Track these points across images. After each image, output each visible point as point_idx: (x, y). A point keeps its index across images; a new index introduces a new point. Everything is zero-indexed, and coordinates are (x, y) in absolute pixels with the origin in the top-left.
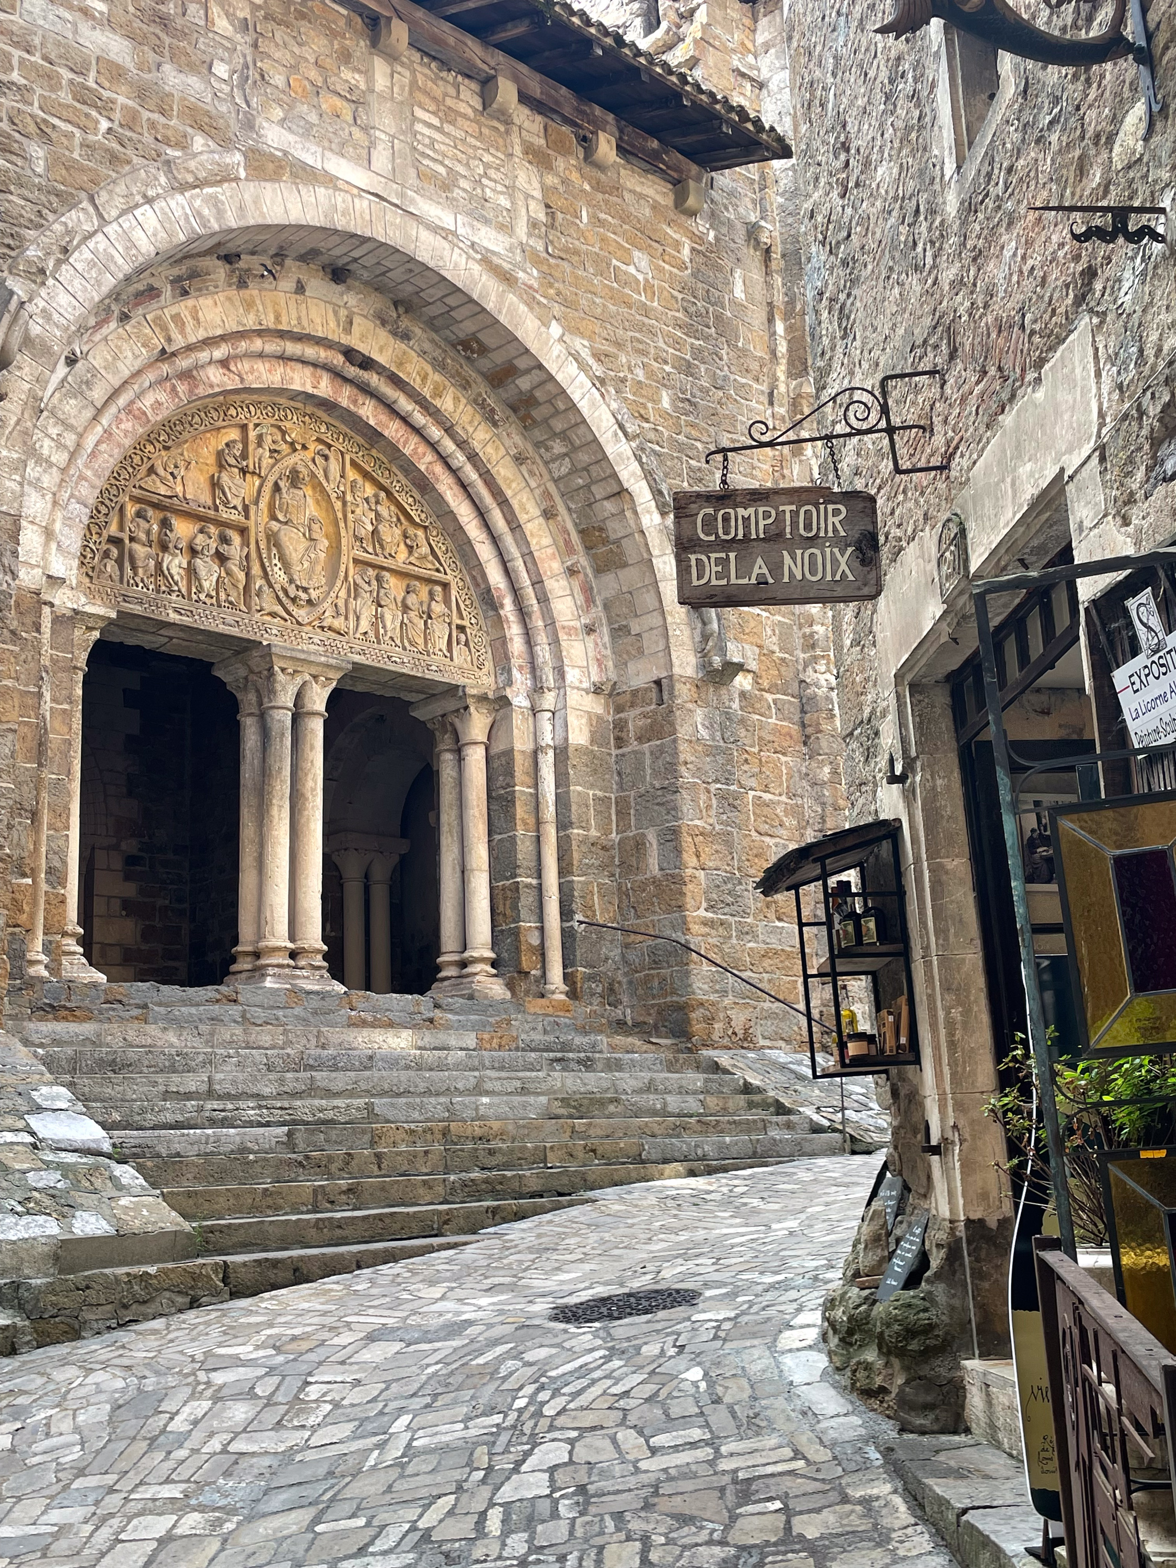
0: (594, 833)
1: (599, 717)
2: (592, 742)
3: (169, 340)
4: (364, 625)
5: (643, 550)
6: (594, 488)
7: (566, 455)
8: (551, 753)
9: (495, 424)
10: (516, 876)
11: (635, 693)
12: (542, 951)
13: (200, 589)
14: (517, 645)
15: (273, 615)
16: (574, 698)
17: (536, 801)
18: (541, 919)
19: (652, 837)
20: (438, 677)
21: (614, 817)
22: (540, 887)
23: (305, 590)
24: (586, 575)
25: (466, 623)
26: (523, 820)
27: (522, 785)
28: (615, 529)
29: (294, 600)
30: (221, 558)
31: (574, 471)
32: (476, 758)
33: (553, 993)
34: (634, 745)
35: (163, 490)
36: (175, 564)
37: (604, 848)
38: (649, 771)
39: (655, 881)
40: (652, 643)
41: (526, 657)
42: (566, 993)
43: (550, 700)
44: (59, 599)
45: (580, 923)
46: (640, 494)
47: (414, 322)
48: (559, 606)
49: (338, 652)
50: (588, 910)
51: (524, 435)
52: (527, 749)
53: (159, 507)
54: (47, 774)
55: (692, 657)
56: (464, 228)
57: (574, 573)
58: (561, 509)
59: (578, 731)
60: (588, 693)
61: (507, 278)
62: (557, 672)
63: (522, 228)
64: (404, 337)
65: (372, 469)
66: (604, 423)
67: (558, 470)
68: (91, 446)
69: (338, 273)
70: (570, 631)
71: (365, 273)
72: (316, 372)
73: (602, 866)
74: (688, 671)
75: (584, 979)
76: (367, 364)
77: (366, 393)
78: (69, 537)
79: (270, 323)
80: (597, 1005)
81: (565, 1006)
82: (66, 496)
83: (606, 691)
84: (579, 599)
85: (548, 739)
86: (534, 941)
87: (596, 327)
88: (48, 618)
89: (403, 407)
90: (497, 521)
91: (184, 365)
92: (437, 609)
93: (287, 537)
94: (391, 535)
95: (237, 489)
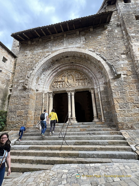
0: (106, 100)
1: (105, 87)
2: (104, 90)
3: (53, 69)
4: (77, 85)
6: (97, 62)
9: (87, 61)
10: (97, 107)
11: (108, 83)
13: (60, 87)
16: (101, 85)
17: (98, 98)
18: (101, 111)
19: (112, 100)
20: (86, 88)
21: (109, 98)
22: (100, 108)
23: (71, 84)
25: (90, 81)
26: (97, 100)
27: (97, 96)
28: (101, 65)
29: (69, 85)
30: (62, 84)
36: (58, 86)
37: (108, 102)
39: (113, 105)
41: (96, 82)
42: (104, 121)
43: (98, 86)
44: (46, 92)
45: (105, 112)
46: (101, 60)
47: (76, 57)
48: (98, 76)
49: (74, 89)
50: (106, 110)
51: (90, 61)
52: (97, 92)
53: (57, 82)
54: (43, 106)
55: (113, 76)
56: (74, 46)
57: (99, 72)
58: (96, 66)
59: (102, 89)
60: (103, 84)
61: (80, 48)
62: (99, 83)
63: (82, 42)
64: (76, 58)
65: (77, 71)
66: (95, 55)
67: (94, 62)
68: (47, 80)
69: (67, 57)
70: (99, 78)
71: (69, 56)
72: (69, 65)
73: (108, 104)
74: (112, 78)
75: (106, 119)
76: (73, 63)
77: (74, 65)
78: (47, 87)
79: (62, 64)
80: (109, 122)
81: (103, 123)
82: (45, 84)
83: (106, 83)
84: (100, 74)
85: (99, 91)
86: (100, 114)
87: (93, 46)
88: (44, 94)
89: (77, 65)
90: (90, 70)
91: (55, 70)
92: (86, 81)
93: (68, 80)
94: (80, 76)
95: (63, 78)
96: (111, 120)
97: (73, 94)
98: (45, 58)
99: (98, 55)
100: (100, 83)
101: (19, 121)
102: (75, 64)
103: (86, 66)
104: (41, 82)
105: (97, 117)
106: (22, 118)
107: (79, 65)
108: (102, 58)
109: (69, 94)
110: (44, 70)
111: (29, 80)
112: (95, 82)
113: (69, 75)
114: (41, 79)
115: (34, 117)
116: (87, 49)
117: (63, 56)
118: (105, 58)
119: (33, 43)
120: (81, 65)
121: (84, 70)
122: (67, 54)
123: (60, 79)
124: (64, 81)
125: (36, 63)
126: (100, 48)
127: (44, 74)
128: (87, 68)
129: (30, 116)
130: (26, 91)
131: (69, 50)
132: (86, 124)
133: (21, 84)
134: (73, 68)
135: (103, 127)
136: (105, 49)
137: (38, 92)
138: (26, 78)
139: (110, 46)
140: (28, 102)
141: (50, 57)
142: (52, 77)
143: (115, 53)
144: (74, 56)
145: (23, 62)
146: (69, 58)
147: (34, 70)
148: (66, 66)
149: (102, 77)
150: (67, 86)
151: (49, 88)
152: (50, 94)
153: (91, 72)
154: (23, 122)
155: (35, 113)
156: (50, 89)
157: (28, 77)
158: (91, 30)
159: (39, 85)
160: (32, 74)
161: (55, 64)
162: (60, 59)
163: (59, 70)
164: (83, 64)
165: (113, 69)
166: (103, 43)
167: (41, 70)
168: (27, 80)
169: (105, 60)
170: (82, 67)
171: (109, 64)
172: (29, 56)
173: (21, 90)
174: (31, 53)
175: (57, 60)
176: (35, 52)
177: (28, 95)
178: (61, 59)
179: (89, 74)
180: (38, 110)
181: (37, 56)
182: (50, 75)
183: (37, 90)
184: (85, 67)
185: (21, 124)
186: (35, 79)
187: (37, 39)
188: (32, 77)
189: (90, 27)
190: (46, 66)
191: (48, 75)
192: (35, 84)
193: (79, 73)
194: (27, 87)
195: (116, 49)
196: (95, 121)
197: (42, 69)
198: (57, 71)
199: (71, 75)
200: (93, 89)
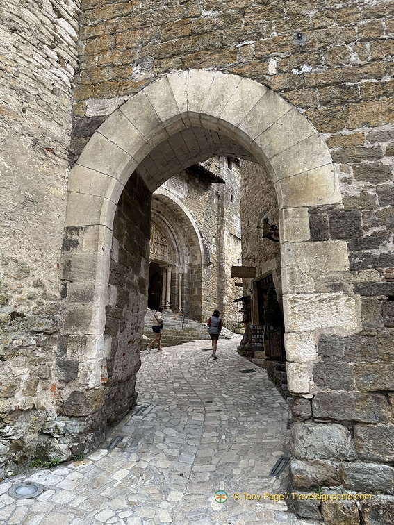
0: (187, 287)
1: (189, 269)
2: (188, 273)
5: (198, 243)
6: (192, 233)
7: (188, 228)
8: (181, 274)
9: (177, 222)
10: (175, 293)
11: (195, 266)
14: (177, 256)
16: (185, 265)
18: (178, 300)
19: (196, 289)
20: (165, 261)
21: (190, 285)
22: (178, 295)
24: (189, 246)
25: (170, 252)
26: (176, 284)
27: (176, 279)
28: (194, 240)
32: (169, 274)
33: (180, 312)
37: (188, 290)
38: (197, 278)
39: (197, 296)
40: (199, 258)
41: (179, 259)
43: (181, 266)
46: (199, 234)
48: (184, 251)
50: (186, 300)
51: (181, 224)
52: (178, 273)
56: (177, 193)
58: (186, 236)
59: (185, 271)
60: (188, 265)
61: (182, 201)
62: (183, 261)
63: (184, 193)
64: (166, 208)
66: (194, 223)
67: (186, 230)
69: (158, 199)
70: (185, 255)
74: (204, 263)
75: (184, 310)
76: (159, 212)
84: (187, 250)
86: (177, 304)
87: (194, 208)
89: (164, 219)
90: (176, 237)
92: (165, 250)
94: (160, 238)
99: (197, 225)
102: (162, 217)
105: (171, 307)
107: (166, 221)
116: (188, 208)
118: (202, 233)
121: (169, 232)
126: (200, 216)
128: (173, 232)
135: (186, 318)
136: (203, 220)
139: (207, 219)
143: (210, 232)
146: (159, 202)
149: (189, 255)
153: (177, 240)
164: (171, 223)
166: (203, 211)
169: (202, 237)
170: (167, 225)
179: (174, 241)
184: (172, 229)
193: (160, 232)
195: (211, 226)
200: (173, 266)
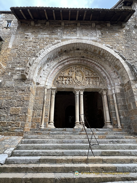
0: (123, 104)
1: (121, 88)
2: (121, 92)
3: (59, 61)
4: (87, 84)
5: (122, 65)
6: (114, 61)
7: (110, 58)
8: (114, 94)
9: (101, 58)
10: (112, 111)
11: (126, 84)
12: (117, 121)
13: (67, 84)
15: (75, 85)
16: (117, 87)
17: (113, 101)
18: (116, 116)
19: (131, 104)
20: (98, 88)
21: (126, 102)
22: (115, 112)
23: (79, 82)
24: (116, 71)
25: (102, 81)
26: (112, 103)
27: (111, 99)
28: (118, 64)
29: (78, 83)
30: (69, 80)
31: (111, 60)
33: (119, 127)
34: (127, 91)
35: (62, 75)
36: (64, 82)
37: (125, 106)
38: (129, 94)
39: (133, 110)
40: (126, 77)
41: (110, 83)
42: (121, 127)
43: (113, 88)
44: (49, 87)
45: (122, 117)
46: (120, 59)
47: (88, 51)
48: (113, 76)
49: (84, 88)
50: (123, 115)
51: (105, 58)
52: (111, 94)
53: (62, 77)
54: (45, 105)
55: (133, 77)
56: (89, 38)
57: (114, 72)
58: (111, 65)
59: (118, 91)
60: (119, 86)
61: (96, 41)
62: (114, 84)
63: (98, 36)
64: (88, 53)
65: (88, 68)
66: (113, 52)
67: (110, 60)
68: (51, 72)
69: (78, 49)
70: (115, 79)
71: (81, 48)
72: (78, 60)
73: (125, 109)
74: (133, 79)
75: (124, 125)
76: (83, 57)
77: (85, 60)
78: (50, 81)
79: (71, 56)
80: (127, 129)
81: (120, 130)
82: (48, 77)
83: (122, 85)
84: (116, 74)
85: (114, 93)
86: (115, 120)
87: (111, 42)
88: (46, 89)
89: (89, 60)
90: (103, 69)
91: (62, 63)
92: (97, 80)
93: (77, 77)
94: (90, 74)
95: (71, 73)
96: (129, 127)
97: (82, 93)
98: (54, 45)
99: (117, 53)
100: (116, 84)
101: (13, 122)
102: (87, 59)
103: (100, 63)
104: (44, 74)
105: (111, 123)
106: (17, 118)
107: (91, 61)
108: (121, 56)
109: (78, 93)
110: (49, 60)
111: (31, 68)
112: (108, 82)
113: (78, 71)
114: (44, 70)
115: (31, 118)
116: (104, 44)
117: (73, 48)
118: (124, 57)
119: (36, 25)
120: (93, 62)
121: (97, 67)
122: (79, 46)
123: (66, 74)
124: (71, 77)
125: (41, 49)
126: (118, 46)
127: (48, 65)
128: (100, 66)
129: (29, 116)
130: (26, 82)
131: (84, 42)
132: (101, 131)
133: (18, 72)
134: (82, 64)
135: (123, 134)
136: (123, 47)
137: (39, 86)
138: (28, 65)
139: (129, 46)
140: (28, 97)
141: (59, 45)
142: (57, 70)
143: (134, 53)
144: (86, 50)
145: (22, 44)
146: (80, 51)
147: (37, 57)
148: (75, 60)
149: (118, 78)
150: (75, 84)
151: (52, 82)
152: (53, 91)
153: (105, 71)
154: (19, 123)
155: (33, 112)
156: (54, 84)
157: (30, 65)
158: (109, 25)
159: (41, 77)
160: (34, 62)
161: (62, 55)
162: (69, 50)
163: (67, 63)
164: (96, 61)
165: (134, 69)
166: (121, 42)
167: (46, 59)
168: (29, 68)
169: (125, 60)
170: (94, 63)
171: (129, 65)
172: (31, 39)
173: (17, 79)
174: (34, 36)
175: (66, 51)
176: (40, 36)
177: (29, 88)
178: (71, 50)
179: (102, 73)
180: (38, 109)
181: (42, 41)
182: (55, 68)
183: (38, 84)
184: (99, 65)
185: (16, 126)
186: (38, 68)
187: (43, 21)
188: (34, 65)
189: (107, 21)
190: (52, 55)
191: (53, 67)
192: (37, 75)
193: (90, 70)
194: (27, 77)
195: (135, 49)
196: (109, 128)
197: (47, 57)
198: (63, 64)
199: (80, 71)
200: (106, 90)
